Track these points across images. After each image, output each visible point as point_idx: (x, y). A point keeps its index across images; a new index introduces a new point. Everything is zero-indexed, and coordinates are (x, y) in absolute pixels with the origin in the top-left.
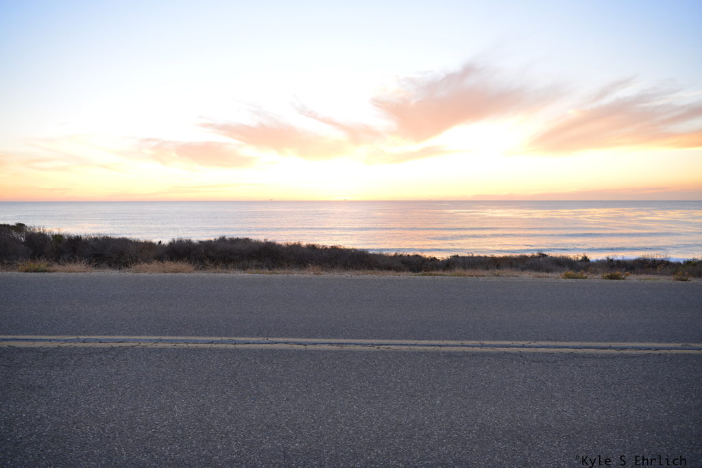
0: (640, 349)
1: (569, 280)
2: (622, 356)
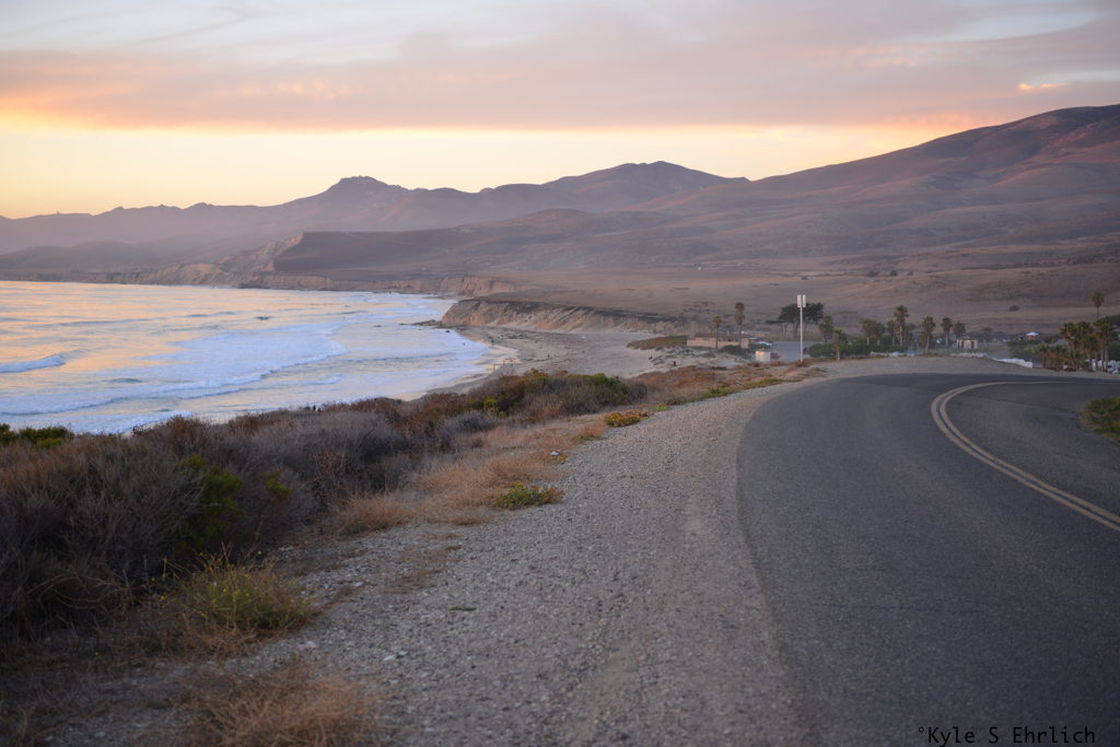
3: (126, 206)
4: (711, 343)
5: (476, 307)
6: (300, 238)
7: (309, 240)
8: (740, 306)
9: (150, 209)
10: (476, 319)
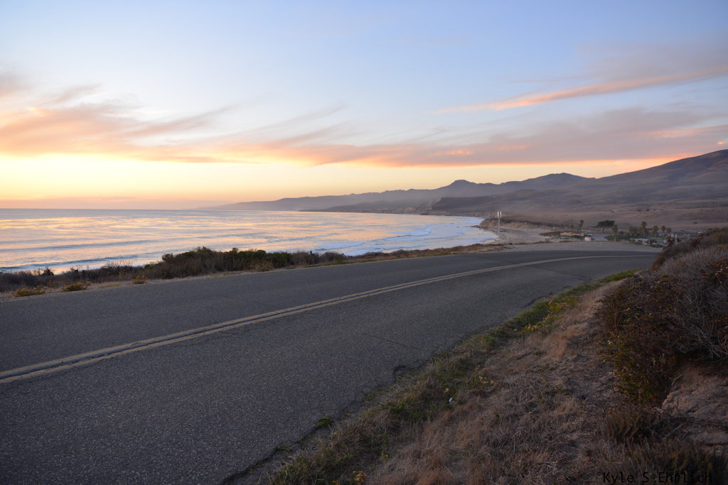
0: (93, 358)
1: (21, 299)
2: (73, 369)
3: (389, 190)
4: (570, 234)
5: (491, 221)
6: (440, 199)
7: (443, 200)
8: (582, 221)
10: (491, 225)
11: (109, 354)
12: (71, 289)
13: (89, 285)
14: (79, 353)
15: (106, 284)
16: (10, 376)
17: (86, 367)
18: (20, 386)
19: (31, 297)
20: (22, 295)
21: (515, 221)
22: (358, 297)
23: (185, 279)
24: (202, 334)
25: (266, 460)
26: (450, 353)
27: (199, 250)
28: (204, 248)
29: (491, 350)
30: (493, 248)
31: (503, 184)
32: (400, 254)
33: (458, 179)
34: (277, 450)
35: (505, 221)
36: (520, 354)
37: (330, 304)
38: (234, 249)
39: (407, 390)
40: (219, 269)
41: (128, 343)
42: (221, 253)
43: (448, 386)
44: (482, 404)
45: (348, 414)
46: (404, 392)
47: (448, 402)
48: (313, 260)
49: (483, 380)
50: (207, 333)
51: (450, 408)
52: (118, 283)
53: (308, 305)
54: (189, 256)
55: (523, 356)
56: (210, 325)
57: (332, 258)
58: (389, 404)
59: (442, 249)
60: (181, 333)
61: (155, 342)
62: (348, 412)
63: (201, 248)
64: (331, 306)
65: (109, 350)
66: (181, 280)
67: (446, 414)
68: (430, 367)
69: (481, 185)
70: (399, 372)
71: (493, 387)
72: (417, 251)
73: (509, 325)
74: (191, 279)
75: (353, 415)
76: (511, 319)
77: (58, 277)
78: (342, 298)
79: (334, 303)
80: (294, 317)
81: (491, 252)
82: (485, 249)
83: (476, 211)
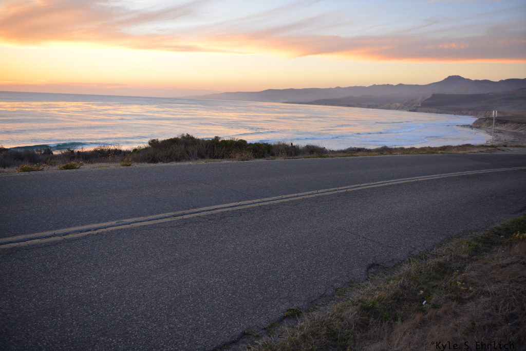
0: (81, 232)
1: (23, 174)
2: (64, 241)
3: (376, 84)
5: (485, 121)
6: (431, 95)
7: (434, 97)
9: (384, 85)
10: (484, 125)
11: (96, 229)
12: (67, 168)
13: (82, 164)
14: (69, 227)
15: (96, 165)
16: (11, 242)
17: (75, 240)
18: (18, 252)
19: (31, 173)
20: (24, 170)
21: (513, 122)
22: (335, 192)
23: (169, 164)
24: (181, 217)
25: (233, 342)
26: (428, 255)
27: (183, 137)
28: (188, 135)
29: (473, 256)
30: (485, 150)
31: (502, 82)
32: (384, 150)
33: (451, 75)
34: (244, 334)
35: (500, 121)
36: (505, 262)
37: (307, 197)
38: (216, 137)
39: (379, 289)
40: (201, 156)
41: (113, 221)
42: (203, 140)
43: (422, 289)
44: (458, 311)
45: (317, 307)
46: (376, 290)
47: (422, 305)
48: (293, 152)
49: (461, 285)
50: (185, 217)
51: (423, 310)
52: (108, 164)
53: (284, 196)
54: (174, 141)
55: (508, 265)
56: (189, 209)
57: (312, 151)
58: (359, 301)
59: (429, 147)
60: (161, 215)
61: (137, 222)
62: (316, 305)
63: (185, 135)
64: (307, 199)
65: (95, 226)
66: (165, 164)
67: (418, 317)
68: (406, 268)
69: (477, 81)
70: (373, 270)
71: (472, 294)
72: (402, 149)
73: (496, 231)
74: (174, 164)
75: (322, 308)
76: (498, 225)
77: (56, 156)
78: (319, 191)
79: (311, 196)
80: (270, 207)
81: (483, 153)
82: (476, 150)
83: (470, 110)
